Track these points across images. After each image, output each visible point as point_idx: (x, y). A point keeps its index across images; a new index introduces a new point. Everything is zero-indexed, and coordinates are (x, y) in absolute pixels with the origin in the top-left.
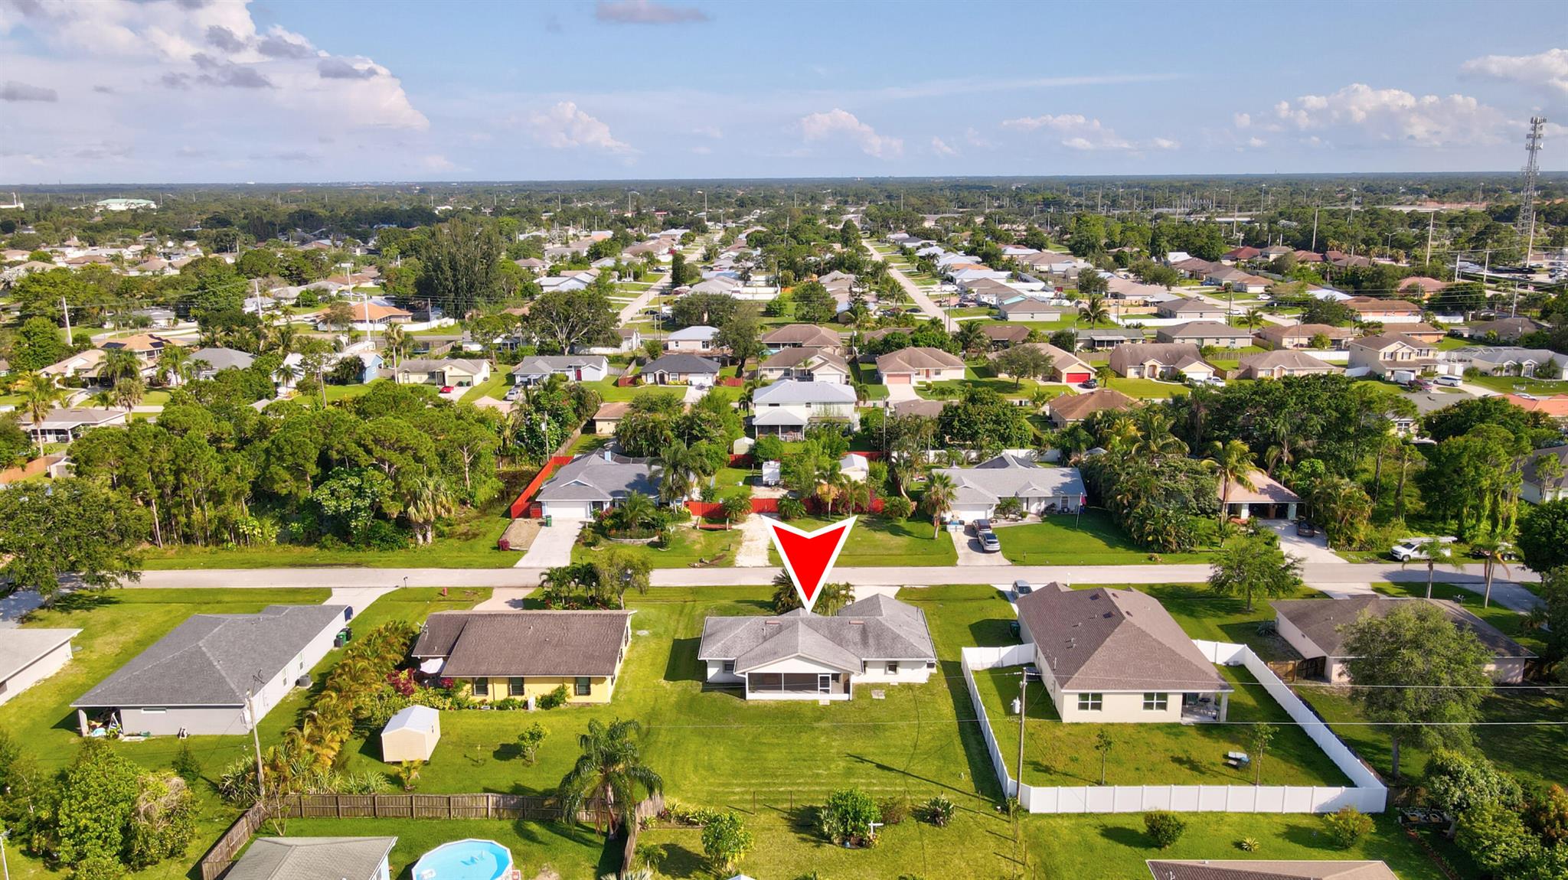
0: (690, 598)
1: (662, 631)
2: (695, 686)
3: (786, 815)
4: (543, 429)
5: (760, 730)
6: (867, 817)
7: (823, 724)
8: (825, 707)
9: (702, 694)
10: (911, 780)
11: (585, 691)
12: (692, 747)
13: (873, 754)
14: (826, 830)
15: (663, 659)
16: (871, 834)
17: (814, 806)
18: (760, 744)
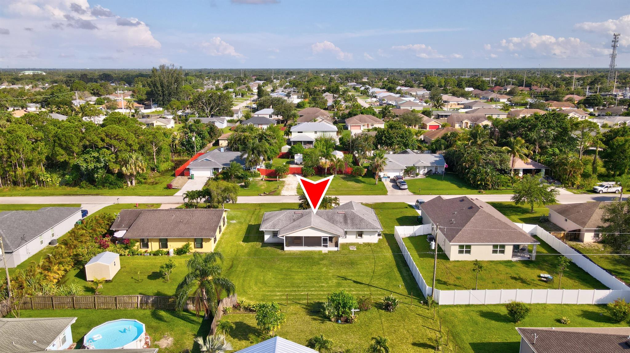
0: (258, 208)
1: (243, 220)
2: (258, 245)
3: (305, 306)
4: (193, 140)
5: (291, 265)
6: (351, 306)
7: (324, 262)
8: (325, 254)
9: (261, 248)
10: (372, 289)
11: (199, 245)
12: (255, 273)
13: (352, 276)
14: (327, 313)
15: (242, 233)
16: (353, 316)
17: (320, 301)
18: (291, 271)
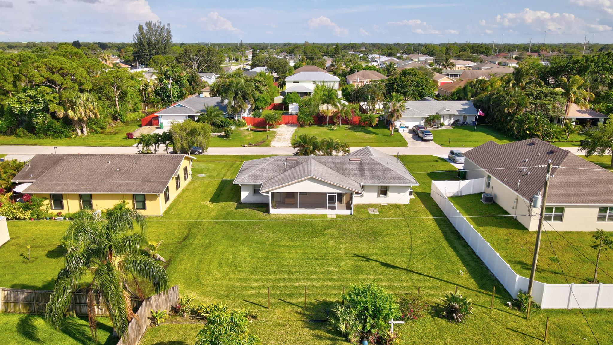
0: (240, 160)
2: (232, 206)
3: (300, 310)
4: (169, 87)
5: (279, 236)
6: (388, 314)
7: (331, 231)
8: (332, 219)
9: (236, 211)
12: (221, 248)
13: (377, 254)
14: (343, 329)
15: (212, 189)
16: (391, 333)
17: (328, 299)
18: (278, 246)
